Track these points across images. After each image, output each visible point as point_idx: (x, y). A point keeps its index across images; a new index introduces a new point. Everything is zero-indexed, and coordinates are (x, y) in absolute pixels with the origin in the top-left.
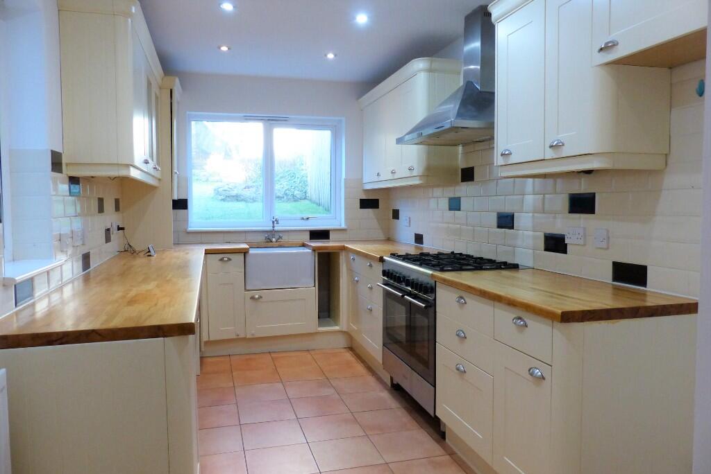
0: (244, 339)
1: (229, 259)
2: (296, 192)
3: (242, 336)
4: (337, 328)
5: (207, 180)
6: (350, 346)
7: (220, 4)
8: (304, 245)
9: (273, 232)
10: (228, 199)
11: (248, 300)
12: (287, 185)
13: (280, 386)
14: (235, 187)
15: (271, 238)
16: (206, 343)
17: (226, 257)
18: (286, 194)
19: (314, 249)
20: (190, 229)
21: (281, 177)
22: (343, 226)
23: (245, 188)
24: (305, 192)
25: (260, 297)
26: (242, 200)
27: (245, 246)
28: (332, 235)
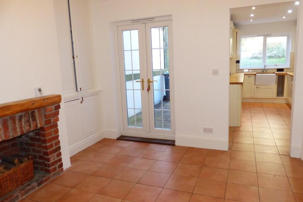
0: (254, 98)
1: (250, 77)
2: (280, 55)
3: (253, 97)
4: (283, 98)
5: (245, 51)
6: (287, 103)
7: (250, 15)
8: (274, 73)
9: (265, 69)
10: (252, 58)
11: (255, 88)
12: (276, 52)
13: (262, 108)
14: (256, 54)
15: (264, 71)
16: (243, 98)
17: (250, 76)
18: (275, 56)
19: (276, 74)
20: (240, 68)
21: (274, 49)
22: (289, 67)
23: (259, 54)
24: (284, 55)
25: (259, 87)
26: (258, 58)
27: (256, 73)
28: (284, 70)
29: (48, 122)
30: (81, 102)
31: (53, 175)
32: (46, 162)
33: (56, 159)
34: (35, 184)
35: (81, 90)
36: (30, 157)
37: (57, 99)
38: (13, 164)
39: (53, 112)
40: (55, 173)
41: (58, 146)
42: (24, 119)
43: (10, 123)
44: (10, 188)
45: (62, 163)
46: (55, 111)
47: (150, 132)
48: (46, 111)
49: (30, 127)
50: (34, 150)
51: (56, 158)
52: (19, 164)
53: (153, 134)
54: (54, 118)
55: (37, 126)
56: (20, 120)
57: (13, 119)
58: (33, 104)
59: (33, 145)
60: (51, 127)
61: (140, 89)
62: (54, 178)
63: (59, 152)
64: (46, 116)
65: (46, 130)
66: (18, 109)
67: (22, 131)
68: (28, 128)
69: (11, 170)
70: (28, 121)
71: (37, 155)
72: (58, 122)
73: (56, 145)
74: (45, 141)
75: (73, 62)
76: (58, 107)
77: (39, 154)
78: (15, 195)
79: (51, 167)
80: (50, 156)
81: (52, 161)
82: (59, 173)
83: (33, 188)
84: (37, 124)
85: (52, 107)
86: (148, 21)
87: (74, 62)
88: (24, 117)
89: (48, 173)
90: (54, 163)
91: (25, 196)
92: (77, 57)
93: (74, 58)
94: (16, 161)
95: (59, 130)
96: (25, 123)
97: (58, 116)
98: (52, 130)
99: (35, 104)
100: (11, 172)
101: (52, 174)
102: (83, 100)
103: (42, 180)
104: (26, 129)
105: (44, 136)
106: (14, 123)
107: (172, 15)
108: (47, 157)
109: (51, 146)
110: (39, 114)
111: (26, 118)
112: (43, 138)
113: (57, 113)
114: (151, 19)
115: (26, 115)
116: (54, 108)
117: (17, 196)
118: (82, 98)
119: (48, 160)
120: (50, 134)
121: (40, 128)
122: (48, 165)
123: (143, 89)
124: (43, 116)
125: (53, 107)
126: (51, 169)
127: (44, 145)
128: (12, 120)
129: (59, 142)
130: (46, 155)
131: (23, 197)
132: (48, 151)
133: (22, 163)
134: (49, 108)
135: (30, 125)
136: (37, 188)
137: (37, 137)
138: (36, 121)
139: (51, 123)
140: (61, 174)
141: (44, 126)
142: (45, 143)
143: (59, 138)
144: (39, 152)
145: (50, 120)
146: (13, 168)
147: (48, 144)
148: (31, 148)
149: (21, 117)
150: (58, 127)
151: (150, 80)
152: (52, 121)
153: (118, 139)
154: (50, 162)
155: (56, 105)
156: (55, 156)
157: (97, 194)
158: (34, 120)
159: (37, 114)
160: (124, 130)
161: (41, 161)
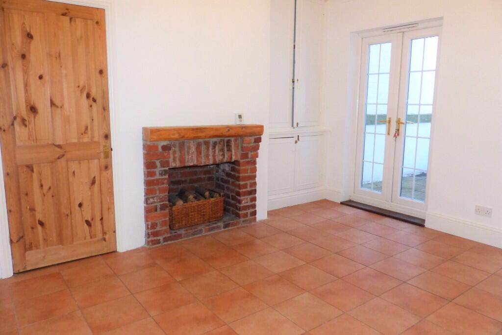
29: (245, 156)
30: (296, 142)
31: (243, 221)
32: (238, 204)
33: (249, 204)
34: (221, 224)
35: (297, 126)
36: (222, 194)
37: (258, 129)
38: (203, 196)
39: (252, 145)
40: (245, 221)
41: (253, 188)
42: (218, 147)
43: (203, 148)
44: (196, 220)
45: (256, 211)
46: (254, 144)
47: (392, 202)
48: (243, 142)
49: (224, 157)
50: (228, 188)
51: (249, 202)
52: (209, 198)
53: (396, 204)
54: (252, 153)
55: (231, 158)
56: (214, 147)
57: (207, 143)
58: (229, 130)
59: (227, 182)
60: (248, 163)
61: (385, 133)
62: (243, 225)
63: (254, 196)
64: (243, 148)
65: (241, 166)
66: (212, 133)
67: (214, 159)
68: (221, 157)
69: (200, 202)
70: (222, 150)
71: (231, 194)
72: (257, 159)
73: (251, 186)
74: (238, 179)
75: (291, 88)
76: (259, 140)
77: (232, 194)
78: (200, 228)
79: (242, 211)
80: (242, 198)
81: (243, 204)
82: (250, 222)
83: (218, 228)
84: (231, 155)
85: (250, 138)
86: (408, 28)
87: (293, 88)
88: (218, 145)
89: (238, 218)
90: (246, 208)
91: (209, 233)
92: (298, 80)
93: (293, 82)
94: (207, 194)
95: (257, 169)
96: (218, 152)
97: (258, 151)
98: (249, 167)
99: (230, 131)
100: (199, 203)
101: (242, 219)
102: (298, 139)
103: (229, 222)
104: (219, 158)
105: (238, 171)
106: (208, 149)
107: (443, 17)
108: (239, 198)
109: (245, 186)
110: (235, 144)
111: (220, 146)
112: (237, 175)
113: (257, 148)
114: (412, 25)
115: (221, 143)
116: (253, 141)
117: (201, 230)
118: (298, 136)
119: (240, 202)
120: (246, 171)
121: (235, 161)
122: (238, 208)
123: (389, 134)
124: (240, 147)
125: (252, 139)
126: (242, 214)
127: (237, 183)
128: (205, 145)
129: (255, 184)
130: (238, 196)
131: (206, 234)
132: (241, 191)
133: (212, 197)
134: (247, 139)
135: (223, 155)
136: (223, 230)
137: (233, 173)
138: (231, 151)
139: (247, 157)
140: (253, 223)
141: (239, 160)
142: (239, 181)
143: (256, 179)
144: (232, 191)
145: (248, 153)
146: (202, 201)
147: (242, 183)
148: (226, 185)
149: (215, 144)
150: (257, 166)
151: (401, 121)
152: (250, 156)
153: (342, 203)
154: (242, 205)
155: (256, 137)
156: (249, 199)
157: (281, 251)
158: (229, 150)
159: (233, 144)
160: (354, 193)
161: (233, 202)
